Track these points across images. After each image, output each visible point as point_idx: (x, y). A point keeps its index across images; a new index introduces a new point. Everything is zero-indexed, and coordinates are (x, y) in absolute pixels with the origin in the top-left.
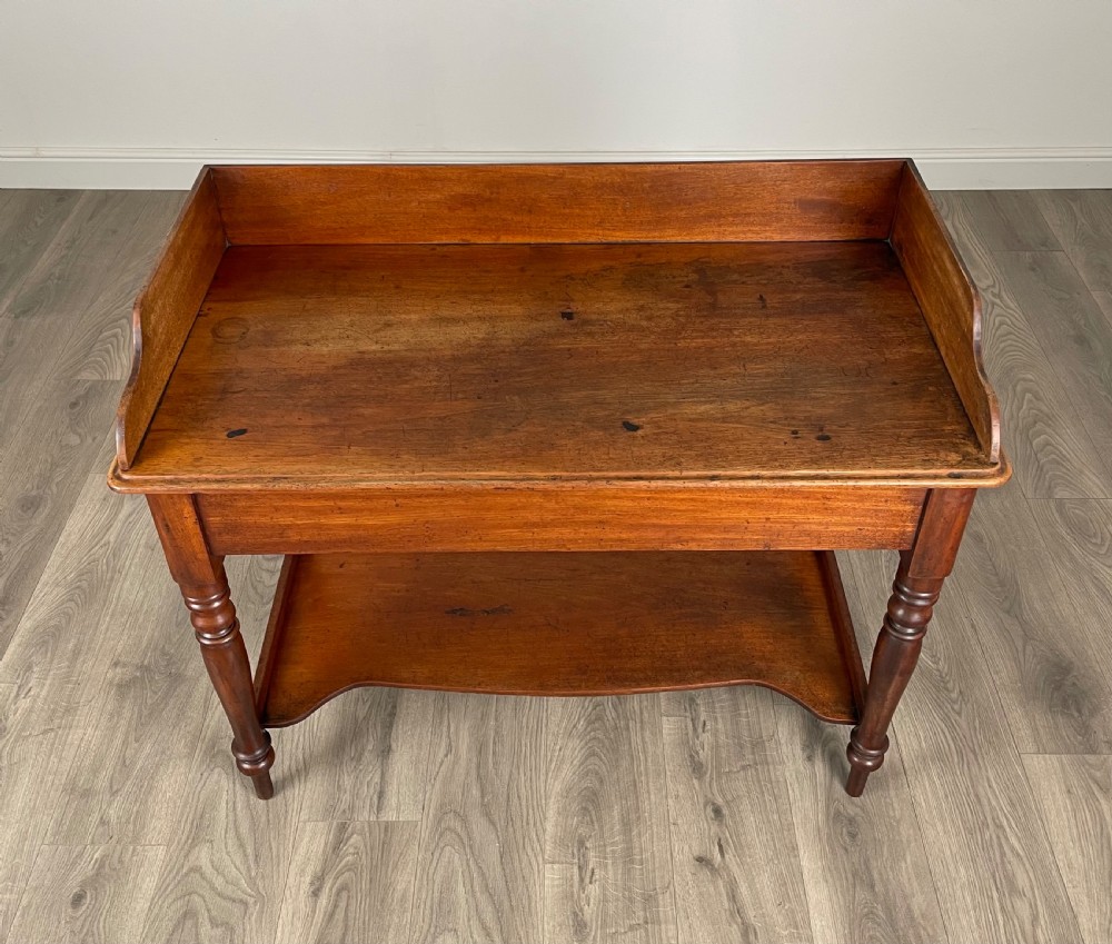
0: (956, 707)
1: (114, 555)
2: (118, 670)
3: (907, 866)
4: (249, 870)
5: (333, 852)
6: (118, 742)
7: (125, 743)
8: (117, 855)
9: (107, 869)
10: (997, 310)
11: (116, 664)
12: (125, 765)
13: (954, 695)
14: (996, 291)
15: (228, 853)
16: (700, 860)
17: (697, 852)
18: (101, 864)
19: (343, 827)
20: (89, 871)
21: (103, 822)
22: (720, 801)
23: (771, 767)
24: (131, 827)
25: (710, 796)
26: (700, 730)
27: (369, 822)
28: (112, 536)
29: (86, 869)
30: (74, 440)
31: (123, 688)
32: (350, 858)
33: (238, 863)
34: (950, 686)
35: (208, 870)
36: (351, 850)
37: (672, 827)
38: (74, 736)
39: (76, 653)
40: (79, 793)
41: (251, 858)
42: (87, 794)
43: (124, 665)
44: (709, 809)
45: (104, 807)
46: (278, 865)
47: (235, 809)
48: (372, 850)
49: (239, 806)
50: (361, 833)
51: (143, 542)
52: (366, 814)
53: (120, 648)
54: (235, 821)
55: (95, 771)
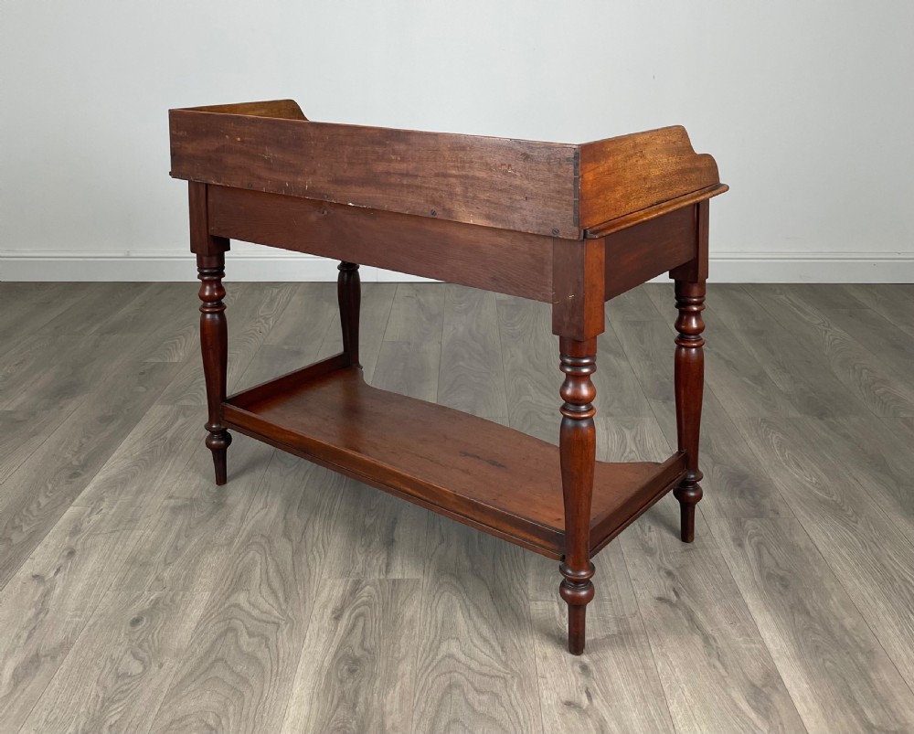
0: (853, 519)
1: (170, 444)
2: (172, 501)
3: (834, 601)
4: (280, 605)
5: (351, 594)
6: (172, 536)
7: (178, 537)
8: (169, 597)
9: (161, 604)
10: (829, 334)
11: (170, 498)
12: (177, 550)
13: (850, 513)
14: (827, 325)
15: (262, 597)
16: (660, 599)
17: (656, 594)
18: (157, 601)
19: (357, 583)
20: (147, 606)
21: (157, 579)
22: (670, 568)
23: (710, 550)
24: (181, 582)
25: (661, 565)
26: (647, 530)
27: (380, 580)
28: (169, 435)
29: (143, 604)
30: (142, 389)
31: (176, 510)
32: (364, 599)
33: (271, 602)
34: (845, 508)
35: (246, 606)
36: (365, 594)
37: (633, 582)
38: (137, 534)
39: (139, 492)
40: (138, 563)
41: (282, 599)
42: (144, 565)
43: (178, 498)
44: (663, 573)
45: (159, 572)
46: (305, 603)
47: (267, 573)
48: (383, 593)
49: (271, 571)
50: (373, 585)
51: (192, 437)
52: (376, 574)
53: (174, 489)
54: (268, 579)
55: (152, 552)
